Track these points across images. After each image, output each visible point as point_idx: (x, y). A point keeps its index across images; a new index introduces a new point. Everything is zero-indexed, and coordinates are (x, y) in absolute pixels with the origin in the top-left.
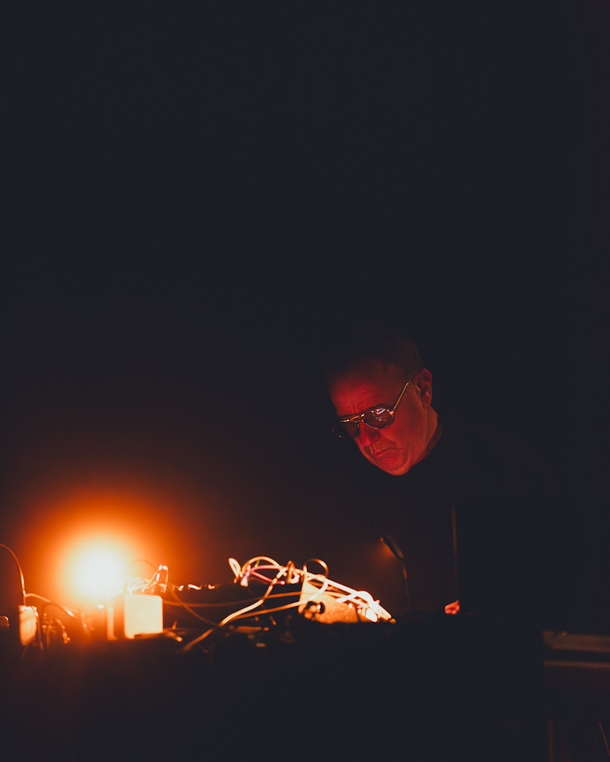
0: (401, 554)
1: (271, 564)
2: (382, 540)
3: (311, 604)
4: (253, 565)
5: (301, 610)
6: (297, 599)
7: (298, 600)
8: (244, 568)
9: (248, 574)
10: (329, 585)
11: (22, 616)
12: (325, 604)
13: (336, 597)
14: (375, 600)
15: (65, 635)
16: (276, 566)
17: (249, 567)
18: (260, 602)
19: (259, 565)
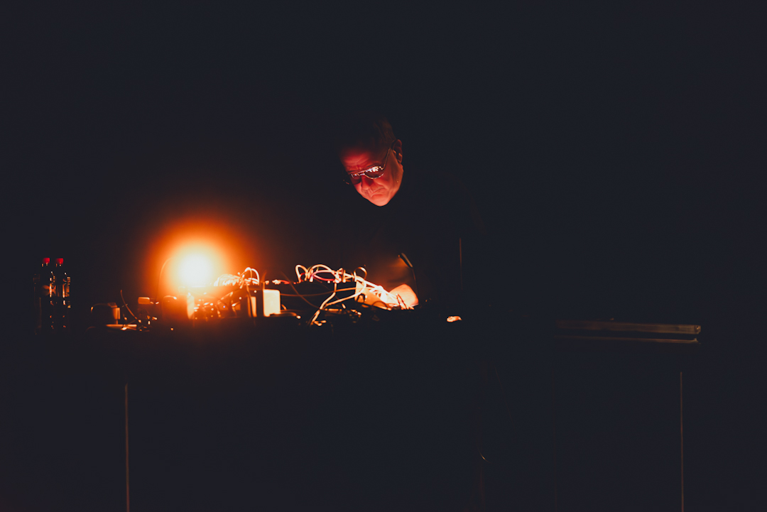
0: (411, 266)
1: (326, 269)
3: (360, 295)
4: (315, 270)
7: (354, 294)
8: (310, 272)
9: (313, 276)
15: (219, 313)
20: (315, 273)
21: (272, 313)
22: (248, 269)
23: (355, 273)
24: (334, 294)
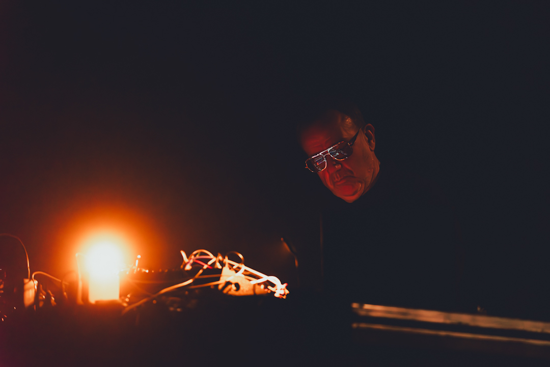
1: (208, 255)
2: (282, 239)
3: (228, 283)
4: (195, 255)
5: (220, 287)
6: (218, 279)
8: (190, 258)
9: (191, 261)
10: (245, 270)
11: (27, 286)
12: (240, 284)
13: (250, 280)
14: (282, 284)
16: (211, 256)
17: (193, 257)
18: (190, 281)
19: (200, 255)
20: (195, 258)
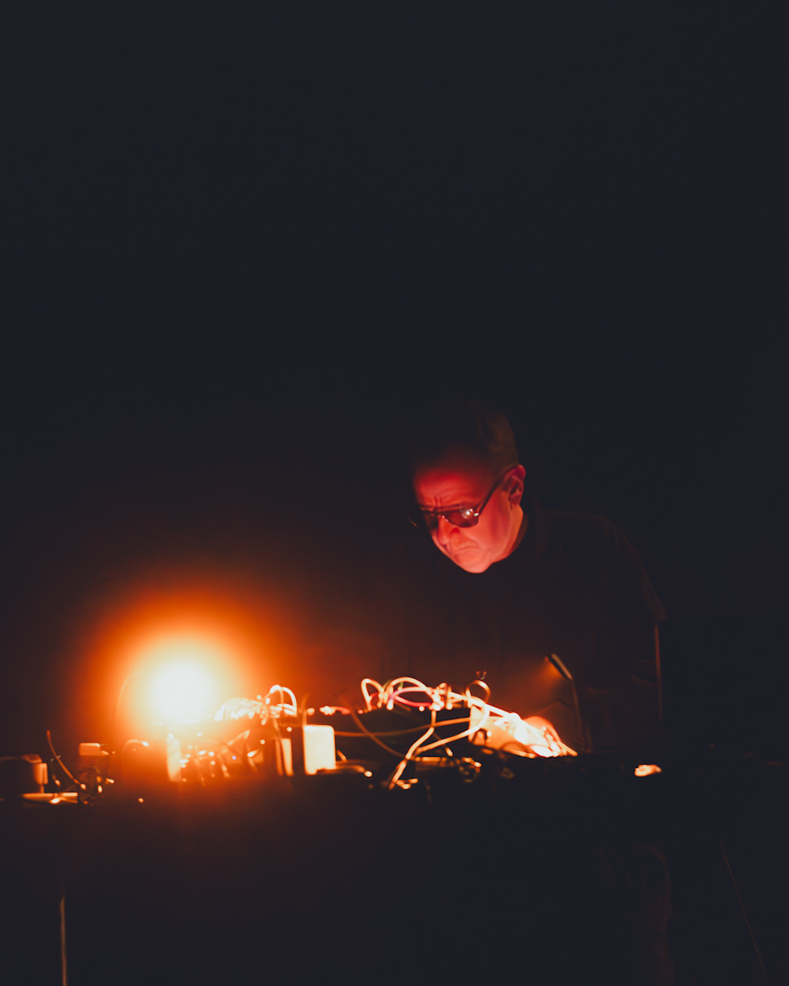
0: (569, 676)
2: (547, 659)
3: (477, 731)
4: (395, 688)
5: (470, 738)
7: (467, 729)
8: (387, 692)
9: (392, 698)
13: (493, 721)
15: (225, 768)
16: (422, 687)
17: (392, 690)
19: (404, 687)
20: (397, 693)
21: (320, 767)
22: (276, 688)
23: (468, 692)
24: (431, 731)
